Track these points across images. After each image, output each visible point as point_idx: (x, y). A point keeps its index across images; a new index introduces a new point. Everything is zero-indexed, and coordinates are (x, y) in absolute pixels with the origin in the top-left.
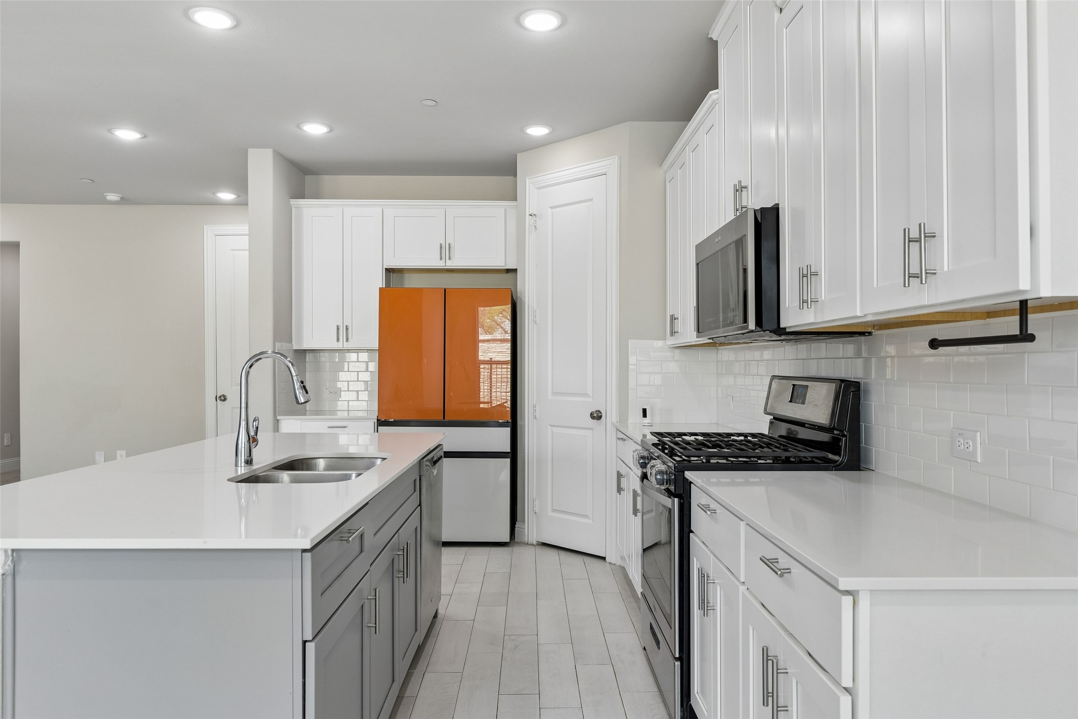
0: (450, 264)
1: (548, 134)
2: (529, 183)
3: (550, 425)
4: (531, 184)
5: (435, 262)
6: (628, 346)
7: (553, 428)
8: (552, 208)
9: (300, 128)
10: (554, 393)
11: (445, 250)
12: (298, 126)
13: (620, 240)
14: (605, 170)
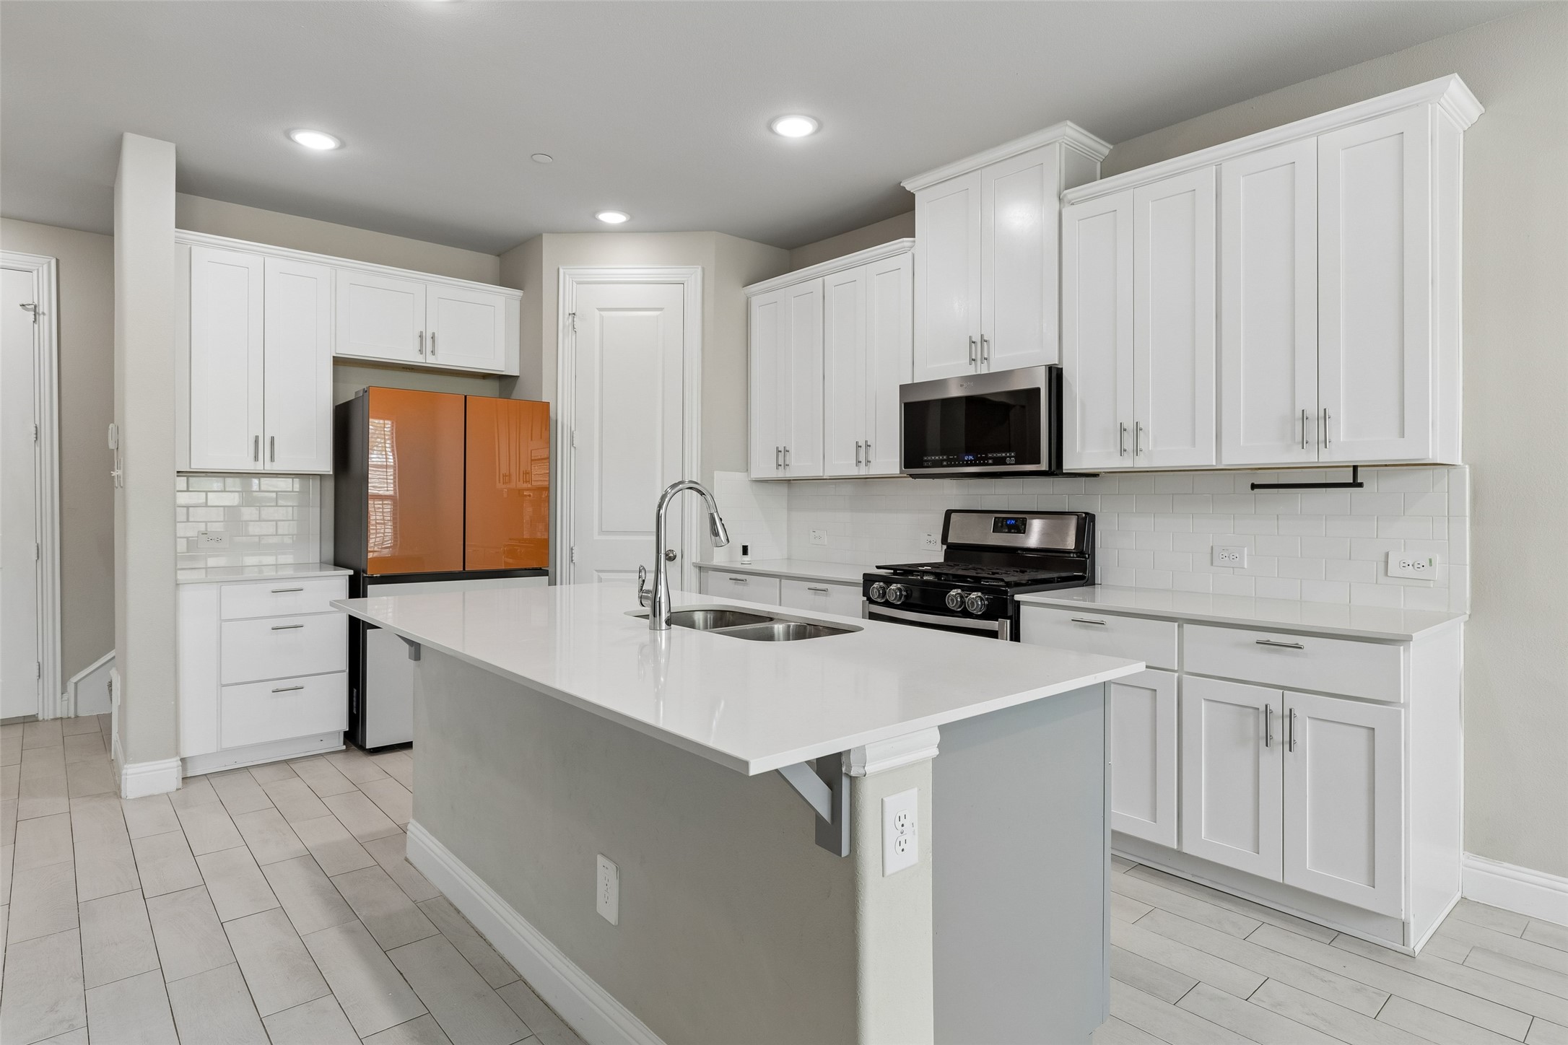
0: (431, 361)
1: (625, 222)
2: (564, 273)
3: (596, 571)
4: (567, 276)
5: (409, 355)
6: (713, 478)
7: (600, 574)
8: (600, 309)
9: (289, 138)
10: (602, 532)
11: (426, 340)
12: (288, 134)
13: (703, 362)
14: (683, 279)
